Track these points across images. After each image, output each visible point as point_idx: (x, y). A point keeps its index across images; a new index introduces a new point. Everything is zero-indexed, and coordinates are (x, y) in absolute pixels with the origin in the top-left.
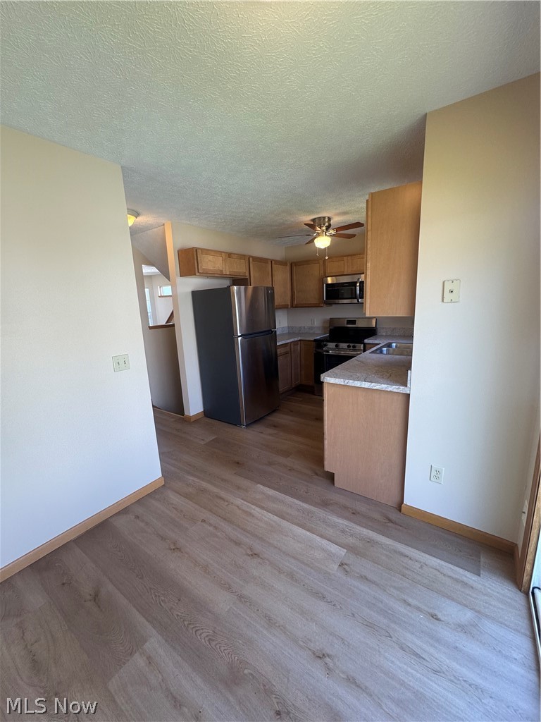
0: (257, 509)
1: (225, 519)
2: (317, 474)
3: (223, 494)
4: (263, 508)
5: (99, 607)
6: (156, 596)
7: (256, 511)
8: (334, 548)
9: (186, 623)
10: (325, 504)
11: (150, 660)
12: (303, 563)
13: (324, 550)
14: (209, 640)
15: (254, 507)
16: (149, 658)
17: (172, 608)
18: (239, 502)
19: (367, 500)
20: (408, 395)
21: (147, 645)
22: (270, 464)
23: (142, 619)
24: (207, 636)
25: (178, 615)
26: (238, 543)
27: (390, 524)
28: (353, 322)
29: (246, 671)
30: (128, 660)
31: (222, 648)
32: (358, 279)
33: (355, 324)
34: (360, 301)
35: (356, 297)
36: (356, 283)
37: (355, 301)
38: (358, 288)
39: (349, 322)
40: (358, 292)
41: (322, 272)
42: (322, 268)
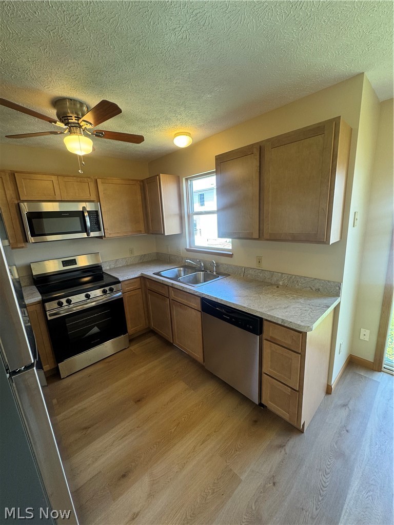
28: (73, 262)
32: (84, 208)
33: (76, 264)
34: (92, 234)
35: (85, 229)
36: (83, 212)
37: (85, 235)
38: (87, 219)
39: (65, 263)
40: (88, 224)
41: (11, 192)
42: (9, 187)
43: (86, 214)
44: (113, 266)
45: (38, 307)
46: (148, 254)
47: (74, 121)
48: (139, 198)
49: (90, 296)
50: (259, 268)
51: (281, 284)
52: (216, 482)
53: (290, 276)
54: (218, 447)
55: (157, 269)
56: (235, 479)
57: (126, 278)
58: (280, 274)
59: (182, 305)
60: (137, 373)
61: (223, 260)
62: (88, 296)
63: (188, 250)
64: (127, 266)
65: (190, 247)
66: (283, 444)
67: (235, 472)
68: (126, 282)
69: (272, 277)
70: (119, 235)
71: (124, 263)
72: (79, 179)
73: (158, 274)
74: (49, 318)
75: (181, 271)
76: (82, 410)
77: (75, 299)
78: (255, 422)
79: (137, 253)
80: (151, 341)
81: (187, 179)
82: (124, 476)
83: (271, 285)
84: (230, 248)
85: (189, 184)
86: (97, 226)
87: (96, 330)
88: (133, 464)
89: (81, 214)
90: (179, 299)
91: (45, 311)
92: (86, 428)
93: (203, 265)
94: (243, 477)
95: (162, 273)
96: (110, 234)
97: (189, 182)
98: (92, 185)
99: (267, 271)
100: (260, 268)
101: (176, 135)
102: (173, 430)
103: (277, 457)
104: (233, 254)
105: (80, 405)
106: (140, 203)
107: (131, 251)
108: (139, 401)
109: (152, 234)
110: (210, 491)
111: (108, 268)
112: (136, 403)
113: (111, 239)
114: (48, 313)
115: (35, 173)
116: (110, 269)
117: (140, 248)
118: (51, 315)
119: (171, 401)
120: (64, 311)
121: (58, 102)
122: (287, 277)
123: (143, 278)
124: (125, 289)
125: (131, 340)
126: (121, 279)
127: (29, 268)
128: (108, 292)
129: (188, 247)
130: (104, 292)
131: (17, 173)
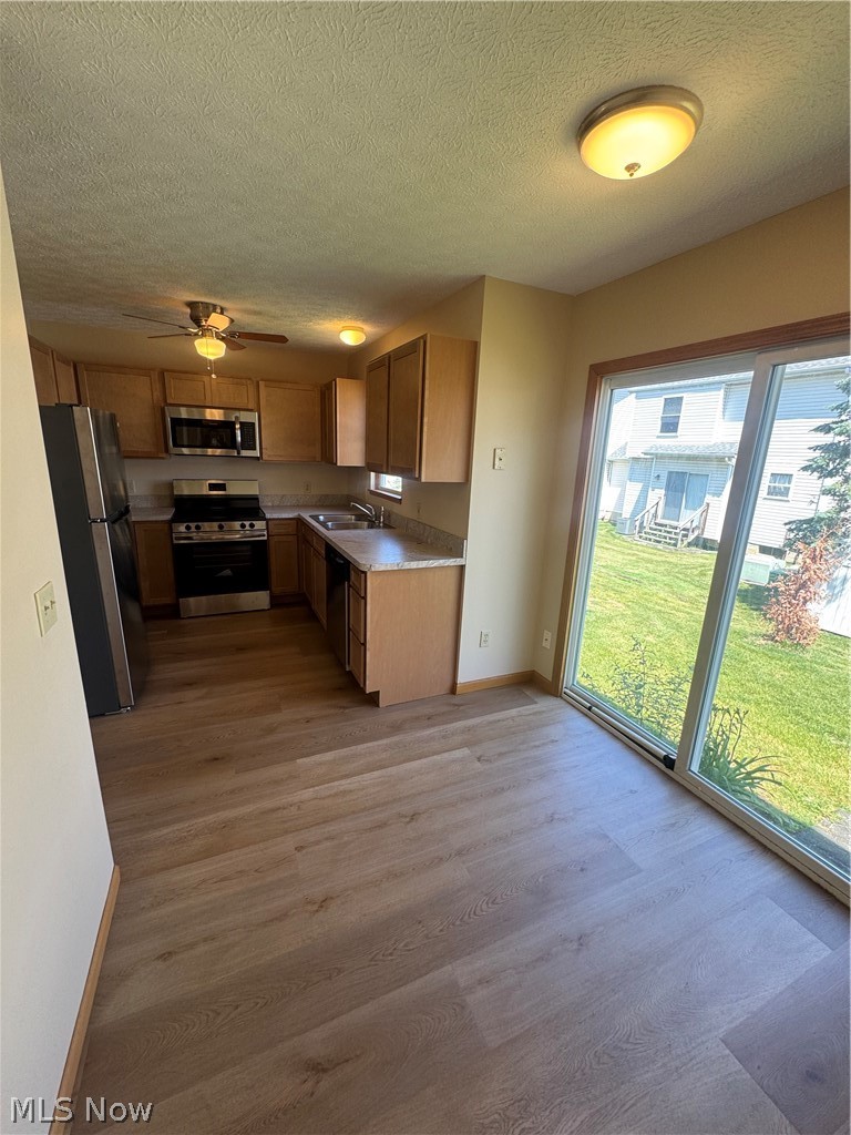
0: (343, 782)
1: (324, 822)
2: (344, 708)
3: (267, 804)
4: (346, 776)
5: (347, 1061)
6: (391, 954)
7: (344, 784)
8: (457, 754)
9: (458, 923)
10: (396, 728)
11: (484, 982)
12: (455, 783)
13: (454, 761)
14: (493, 903)
15: (336, 783)
16: (480, 982)
17: (427, 937)
18: (308, 794)
19: (422, 701)
20: (462, 567)
21: (462, 983)
22: (271, 730)
23: (418, 983)
24: (487, 903)
25: (441, 930)
26: (382, 825)
27: (461, 708)
28: (222, 487)
29: (540, 880)
30: (471, 1012)
31: (509, 893)
32: (237, 418)
33: (225, 490)
34: (245, 453)
35: (234, 446)
36: (234, 423)
37: (233, 452)
38: (238, 433)
39: (212, 487)
40: (239, 439)
41: (157, 394)
42: (157, 386)
43: (238, 426)
44: (277, 503)
45: (165, 526)
46: (332, 495)
47: (204, 324)
48: (317, 409)
49: (225, 528)
51: (429, 542)
55: (317, 511)
57: (275, 516)
58: (429, 528)
61: (396, 508)
62: (221, 527)
63: (371, 492)
64: (298, 506)
65: (377, 488)
68: (276, 522)
70: (282, 459)
71: (293, 503)
72: (230, 380)
73: (315, 518)
74: (175, 542)
77: (206, 526)
79: (315, 492)
80: (298, 612)
84: (400, 490)
86: (249, 443)
87: (228, 572)
89: (230, 425)
91: (172, 533)
93: (373, 513)
95: (319, 518)
96: (269, 456)
98: (252, 389)
99: (422, 523)
101: (341, 330)
104: (402, 500)
106: (318, 416)
109: (328, 462)
111: (270, 505)
113: (270, 464)
114: (174, 535)
115: (186, 372)
118: (177, 539)
120: (197, 537)
122: (434, 532)
123: (299, 521)
124: (274, 531)
125: (276, 602)
126: (268, 516)
127: (171, 486)
128: (248, 528)
129: (372, 488)
130: (243, 526)
131: (167, 371)
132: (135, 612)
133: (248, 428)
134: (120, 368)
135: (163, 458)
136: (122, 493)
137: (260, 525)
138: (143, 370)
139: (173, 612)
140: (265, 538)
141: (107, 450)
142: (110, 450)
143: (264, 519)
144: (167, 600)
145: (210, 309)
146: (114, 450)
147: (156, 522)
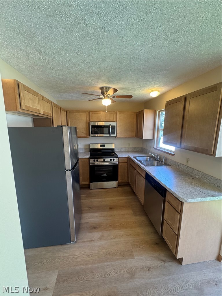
28: (104, 146)
32: (110, 124)
33: (105, 147)
34: (112, 135)
35: (109, 133)
37: (108, 135)
38: (110, 129)
39: (101, 146)
40: (110, 131)
41: (88, 118)
42: (88, 116)
43: (110, 127)
44: (119, 150)
45: (88, 160)
46: (137, 148)
47: (105, 94)
48: (135, 120)
49: (105, 160)
50: (186, 165)
51: (197, 178)
52: (124, 251)
53: (203, 174)
54: (132, 241)
55: (135, 155)
56: (132, 256)
57: (121, 156)
58: (197, 171)
59: (140, 174)
60: (115, 198)
61: (170, 157)
63: (155, 148)
64: (126, 151)
65: (157, 147)
66: (165, 261)
67: (134, 254)
68: (121, 158)
69: (193, 172)
70: (123, 137)
71: (125, 150)
72: (110, 113)
73: (135, 158)
74: (90, 165)
75: (148, 158)
76: (91, 202)
77: (99, 160)
78: (157, 244)
79: (131, 146)
80: (127, 189)
81: (159, 112)
82: (94, 228)
83: (191, 176)
84: (174, 151)
85: (161, 113)
86: (113, 132)
87: (105, 175)
88: (99, 227)
89: (108, 127)
90: (139, 171)
91: (89, 162)
92: (91, 208)
93: (158, 157)
94: (136, 258)
95: (137, 158)
96: (119, 136)
97: (161, 112)
98: (115, 115)
99: (191, 168)
100: (188, 166)
101: (152, 91)
102: (118, 225)
103: (158, 263)
104: (174, 155)
105: (92, 200)
106: (135, 123)
107: (129, 145)
108: (111, 208)
109: (139, 138)
110: (120, 252)
111: (117, 151)
112: (110, 208)
113: (119, 138)
115: (96, 111)
116: (118, 152)
117: (133, 143)
118: (91, 164)
119: (123, 215)
120: (96, 163)
121: (102, 88)
122: (201, 174)
123: (129, 158)
124: (120, 161)
125: (119, 185)
126: (119, 156)
127: (89, 145)
128: (112, 160)
129: (155, 147)
130: (111, 160)
131: (91, 111)
132: (77, 186)
133: (113, 127)
134: (78, 111)
135: (88, 138)
136: (77, 148)
137: (116, 159)
138: (84, 111)
139: (88, 187)
140: (118, 164)
141: (73, 136)
142: (74, 136)
143: (117, 157)
144: (87, 183)
145: (107, 89)
146: (75, 136)
147: (85, 158)
